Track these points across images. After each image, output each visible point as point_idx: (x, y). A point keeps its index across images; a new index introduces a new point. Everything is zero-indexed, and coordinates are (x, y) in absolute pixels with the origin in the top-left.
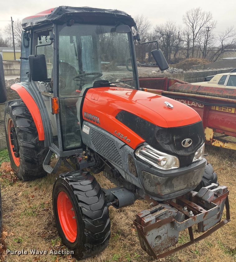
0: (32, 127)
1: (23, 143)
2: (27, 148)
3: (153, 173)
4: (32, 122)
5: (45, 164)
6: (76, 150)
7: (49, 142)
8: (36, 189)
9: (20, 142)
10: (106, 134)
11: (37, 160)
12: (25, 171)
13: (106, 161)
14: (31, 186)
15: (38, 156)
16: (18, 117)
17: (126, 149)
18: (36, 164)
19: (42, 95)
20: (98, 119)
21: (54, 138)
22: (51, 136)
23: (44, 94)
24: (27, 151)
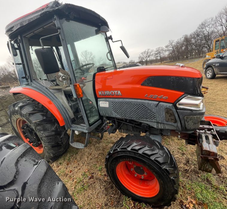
0: (48, 118)
1: (45, 134)
2: (50, 137)
3: (195, 114)
4: (46, 114)
5: (72, 142)
6: (98, 122)
7: (69, 124)
8: (68, 164)
9: (41, 134)
10: (132, 101)
11: (61, 142)
12: (53, 154)
13: (128, 121)
14: (60, 164)
15: (61, 139)
16: (30, 114)
17: (161, 105)
18: (61, 145)
19: (50, 90)
20: (119, 92)
21: (73, 120)
22: (70, 119)
23: (52, 88)
24: (51, 138)
